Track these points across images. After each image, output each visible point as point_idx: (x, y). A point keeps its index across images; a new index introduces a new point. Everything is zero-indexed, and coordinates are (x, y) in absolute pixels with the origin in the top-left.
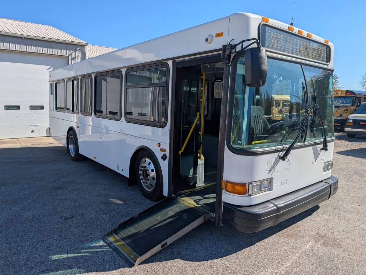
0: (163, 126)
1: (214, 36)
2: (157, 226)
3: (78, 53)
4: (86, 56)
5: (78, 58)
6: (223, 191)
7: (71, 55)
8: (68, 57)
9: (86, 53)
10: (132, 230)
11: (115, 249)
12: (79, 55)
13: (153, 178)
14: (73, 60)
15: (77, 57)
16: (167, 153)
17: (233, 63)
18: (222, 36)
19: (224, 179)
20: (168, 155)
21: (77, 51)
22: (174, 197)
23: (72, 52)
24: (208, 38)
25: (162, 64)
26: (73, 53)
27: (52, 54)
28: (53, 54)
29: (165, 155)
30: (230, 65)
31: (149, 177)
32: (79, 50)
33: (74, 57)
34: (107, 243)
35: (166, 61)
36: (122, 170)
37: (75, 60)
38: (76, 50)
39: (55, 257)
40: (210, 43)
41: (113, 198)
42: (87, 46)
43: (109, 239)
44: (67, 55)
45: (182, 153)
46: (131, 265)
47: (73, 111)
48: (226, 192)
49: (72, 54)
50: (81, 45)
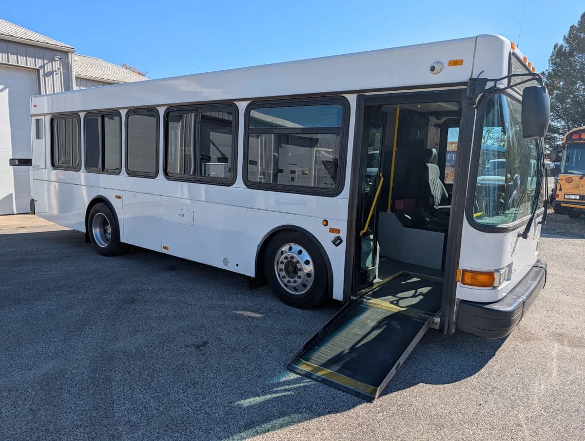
0: (334, 193)
1: (446, 63)
2: (363, 342)
3: (57, 65)
4: (71, 71)
5: (57, 74)
6: (458, 283)
7: (43, 67)
8: (38, 70)
9: (71, 67)
10: (327, 352)
11: (323, 381)
12: (59, 69)
13: (309, 275)
14: (48, 77)
15: (56, 71)
16: (343, 235)
17: (481, 104)
18: (462, 65)
19: (460, 268)
20: (344, 238)
21: (55, 61)
22: (357, 299)
23: (46, 62)
24: (434, 65)
25: (333, 99)
26: (48, 64)
27: (7, 63)
28: (10, 63)
29: (339, 238)
30: (476, 107)
31: (300, 273)
32: (60, 59)
33: (50, 72)
34: (301, 375)
35: (344, 95)
36: (237, 265)
37: (51, 76)
38: (52, 60)
39: (245, 403)
40: (437, 74)
41: (238, 310)
42: (73, 53)
43: (299, 367)
44: (37, 68)
45: (364, 233)
46: (370, 399)
47: (103, 170)
48: (462, 285)
49: (46, 66)
50: (61, 51)
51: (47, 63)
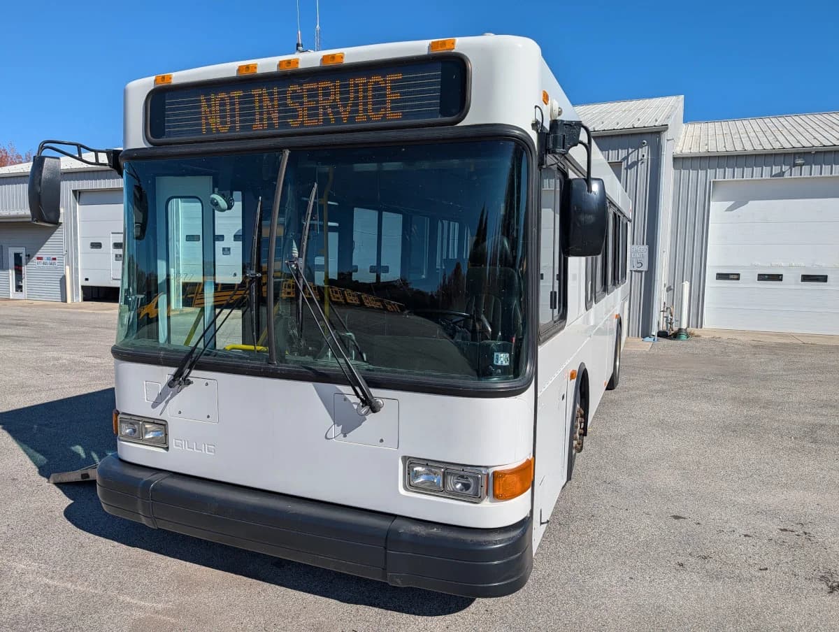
3: (645, 152)
4: (661, 155)
5: (642, 163)
7: (626, 158)
8: (621, 162)
9: (663, 149)
14: (630, 169)
15: (642, 160)
21: (643, 146)
23: (630, 151)
26: (634, 153)
32: (649, 142)
33: (634, 162)
37: (636, 167)
44: (619, 160)
49: (630, 155)
50: (651, 133)
51: (632, 153)
